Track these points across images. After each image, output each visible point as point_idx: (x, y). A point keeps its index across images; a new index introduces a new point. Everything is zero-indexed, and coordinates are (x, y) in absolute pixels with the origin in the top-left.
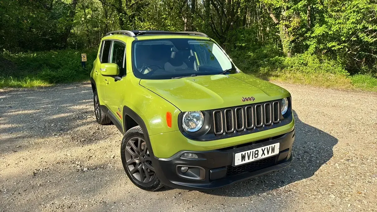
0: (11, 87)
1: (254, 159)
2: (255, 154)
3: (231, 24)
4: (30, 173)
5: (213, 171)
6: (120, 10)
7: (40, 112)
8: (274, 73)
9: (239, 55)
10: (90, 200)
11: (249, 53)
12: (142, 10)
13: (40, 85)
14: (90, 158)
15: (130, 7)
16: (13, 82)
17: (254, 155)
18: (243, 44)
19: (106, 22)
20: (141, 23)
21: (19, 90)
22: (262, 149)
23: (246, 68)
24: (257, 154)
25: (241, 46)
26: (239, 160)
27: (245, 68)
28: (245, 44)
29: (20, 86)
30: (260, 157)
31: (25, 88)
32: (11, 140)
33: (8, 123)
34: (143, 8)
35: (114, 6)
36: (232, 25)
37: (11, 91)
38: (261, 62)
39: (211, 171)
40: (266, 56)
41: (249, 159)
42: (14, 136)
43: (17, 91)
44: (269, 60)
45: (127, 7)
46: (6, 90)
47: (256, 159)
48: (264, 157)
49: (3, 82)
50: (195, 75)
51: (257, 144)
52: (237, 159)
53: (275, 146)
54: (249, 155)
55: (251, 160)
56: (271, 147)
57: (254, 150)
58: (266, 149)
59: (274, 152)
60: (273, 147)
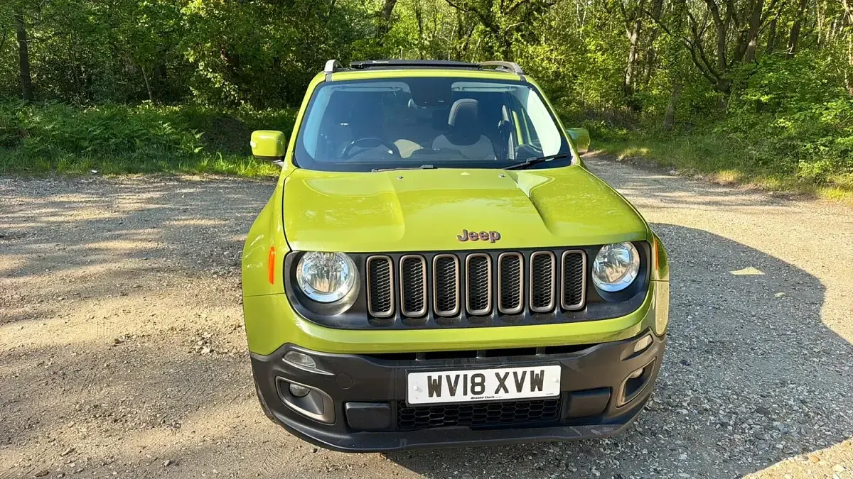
0: (217, 173)
1: (469, 397)
2: (474, 384)
3: (750, 44)
4: (111, 341)
5: (353, 407)
6: (488, 20)
7: (224, 226)
8: (840, 179)
9: (752, 125)
10: (158, 415)
11: (782, 120)
12: (535, 19)
13: (271, 172)
14: (235, 329)
15: (510, 11)
16: (223, 165)
17: (469, 385)
18: (762, 95)
19: (458, 47)
20: (529, 46)
21: (225, 180)
22: (497, 375)
23: (762, 160)
24: (482, 384)
25: (759, 101)
26: (418, 389)
27: (760, 160)
28: (770, 96)
29: (231, 173)
30: (490, 393)
31: (240, 176)
32: (134, 273)
33: (156, 240)
34: (540, 13)
35: (475, 11)
36: (752, 47)
37: (212, 181)
38: (808, 146)
39: (348, 406)
40: (827, 130)
41: (452, 393)
42: (146, 264)
43: (223, 181)
44: (832, 142)
45: (502, 13)
46: (204, 178)
47: (478, 398)
48: (502, 395)
49: (206, 162)
50: (432, 166)
51: (489, 358)
52: (415, 388)
53: (542, 372)
54: (453, 382)
55: (459, 397)
56: (532, 372)
57: (470, 373)
58: (511, 377)
59: (540, 389)
60: (537, 375)
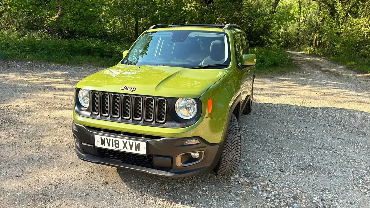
1: (114, 148)
2: (116, 144)
6: (333, 6)
15: (346, 1)
17: (114, 143)
22: (124, 141)
24: (118, 144)
30: (121, 148)
35: (326, 2)
39: (82, 143)
41: (109, 146)
47: (117, 149)
48: (125, 150)
51: (125, 135)
52: (97, 141)
53: (139, 143)
54: (109, 141)
55: (111, 147)
56: (135, 143)
57: (114, 139)
58: (128, 143)
59: (139, 150)
60: (137, 144)
